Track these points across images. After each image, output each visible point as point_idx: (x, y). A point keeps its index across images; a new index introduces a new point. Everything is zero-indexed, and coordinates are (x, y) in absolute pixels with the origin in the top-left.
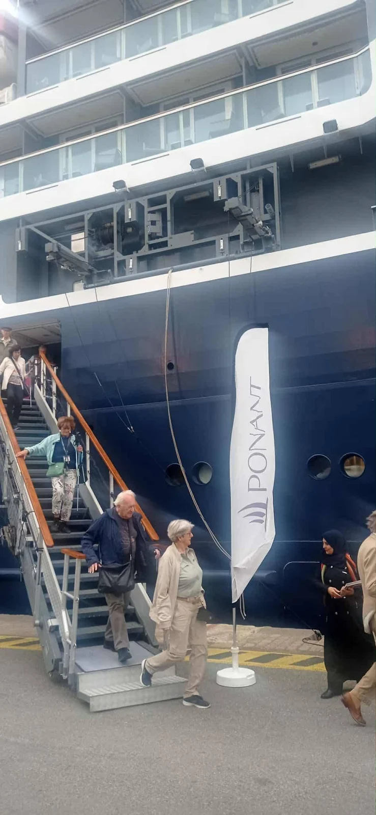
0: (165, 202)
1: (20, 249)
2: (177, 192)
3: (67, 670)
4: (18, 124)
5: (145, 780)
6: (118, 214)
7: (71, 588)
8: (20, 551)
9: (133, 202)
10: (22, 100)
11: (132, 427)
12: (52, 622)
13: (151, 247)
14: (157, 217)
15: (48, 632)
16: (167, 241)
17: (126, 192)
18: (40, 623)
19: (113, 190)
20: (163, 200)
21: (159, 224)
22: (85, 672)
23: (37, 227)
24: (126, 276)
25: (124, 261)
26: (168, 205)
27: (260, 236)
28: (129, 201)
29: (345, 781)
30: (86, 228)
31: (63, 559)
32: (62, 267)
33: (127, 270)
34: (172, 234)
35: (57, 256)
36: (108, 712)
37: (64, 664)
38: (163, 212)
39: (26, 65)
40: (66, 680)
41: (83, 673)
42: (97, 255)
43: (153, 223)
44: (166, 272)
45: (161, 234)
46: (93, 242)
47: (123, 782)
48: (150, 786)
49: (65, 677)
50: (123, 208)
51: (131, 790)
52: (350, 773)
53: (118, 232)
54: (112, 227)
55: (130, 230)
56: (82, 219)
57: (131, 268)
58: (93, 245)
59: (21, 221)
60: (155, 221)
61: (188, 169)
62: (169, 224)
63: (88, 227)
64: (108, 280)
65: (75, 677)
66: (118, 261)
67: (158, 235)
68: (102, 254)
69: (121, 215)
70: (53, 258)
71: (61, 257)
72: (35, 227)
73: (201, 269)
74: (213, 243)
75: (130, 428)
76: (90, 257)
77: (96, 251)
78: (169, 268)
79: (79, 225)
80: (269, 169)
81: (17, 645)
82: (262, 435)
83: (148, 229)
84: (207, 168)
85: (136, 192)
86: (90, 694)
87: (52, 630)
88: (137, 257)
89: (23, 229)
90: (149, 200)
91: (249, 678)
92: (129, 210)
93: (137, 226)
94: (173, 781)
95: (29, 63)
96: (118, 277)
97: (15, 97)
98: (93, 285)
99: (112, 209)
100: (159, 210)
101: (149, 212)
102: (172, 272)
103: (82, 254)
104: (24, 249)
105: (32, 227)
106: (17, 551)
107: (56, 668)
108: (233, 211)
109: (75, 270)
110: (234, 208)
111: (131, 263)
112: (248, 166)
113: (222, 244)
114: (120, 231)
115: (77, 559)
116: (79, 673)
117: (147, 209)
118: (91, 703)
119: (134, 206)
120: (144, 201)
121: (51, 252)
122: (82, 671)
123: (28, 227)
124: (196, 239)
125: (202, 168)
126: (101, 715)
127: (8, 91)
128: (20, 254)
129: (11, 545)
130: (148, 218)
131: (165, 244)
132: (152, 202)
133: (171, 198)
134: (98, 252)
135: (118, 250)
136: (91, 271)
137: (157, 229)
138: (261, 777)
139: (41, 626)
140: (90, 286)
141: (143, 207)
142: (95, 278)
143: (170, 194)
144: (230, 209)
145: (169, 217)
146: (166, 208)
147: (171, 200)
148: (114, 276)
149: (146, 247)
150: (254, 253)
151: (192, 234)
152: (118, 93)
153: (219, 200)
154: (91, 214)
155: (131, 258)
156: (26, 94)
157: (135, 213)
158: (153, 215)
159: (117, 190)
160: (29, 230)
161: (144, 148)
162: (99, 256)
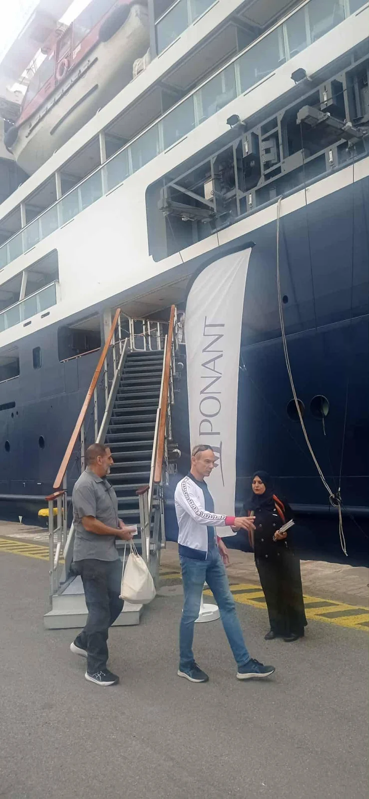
0: (277, 126)
2: (286, 111)
4: (155, 86)
6: (237, 150)
9: (249, 134)
10: (156, 60)
13: (267, 177)
14: (270, 144)
16: (280, 167)
17: (241, 125)
19: (228, 128)
20: (274, 124)
21: (274, 150)
23: (176, 183)
24: (247, 212)
25: (245, 198)
26: (279, 128)
27: (359, 138)
28: (246, 134)
30: (213, 176)
33: (248, 207)
34: (284, 159)
38: (275, 136)
39: (155, 27)
42: (226, 197)
43: (267, 151)
44: (276, 201)
45: (275, 161)
46: (223, 185)
50: (241, 141)
53: (238, 170)
55: (253, 164)
56: (207, 166)
57: (251, 204)
58: (223, 188)
59: (164, 181)
60: (270, 148)
61: (292, 84)
62: (281, 147)
63: (214, 174)
64: (229, 221)
66: (240, 200)
67: (273, 162)
68: (229, 195)
69: (240, 149)
72: (174, 183)
73: (307, 190)
74: (323, 157)
76: (217, 202)
77: (224, 194)
78: (279, 196)
82: (218, 378)
83: (264, 158)
84: (311, 77)
85: (247, 126)
88: (256, 191)
89: (165, 188)
90: (262, 127)
92: (246, 143)
93: (255, 157)
95: (157, 24)
96: (241, 214)
97: (152, 59)
98: (215, 230)
99: (231, 147)
100: (272, 136)
101: (263, 141)
102: (282, 199)
103: (212, 200)
105: (172, 184)
110: (305, 119)
111: (251, 199)
112: (353, 60)
113: (331, 156)
114: (240, 168)
117: (261, 138)
119: (250, 138)
120: (257, 130)
123: (170, 184)
124: (306, 157)
125: (305, 78)
127: (146, 57)
130: (263, 146)
131: (278, 170)
132: (265, 130)
133: (281, 119)
135: (239, 188)
136: (212, 216)
137: (272, 157)
140: (213, 231)
141: (258, 136)
142: (219, 222)
143: (280, 116)
144: (302, 120)
145: (280, 141)
146: (278, 131)
147: (282, 122)
148: (237, 216)
149: (263, 178)
150: (357, 159)
151: (302, 152)
152: (231, 25)
153: (326, 107)
154: (215, 158)
155: (250, 194)
156: (158, 55)
157: (251, 145)
158: (267, 142)
159: (232, 126)
160: (170, 187)
161: (256, 75)
162: (227, 198)
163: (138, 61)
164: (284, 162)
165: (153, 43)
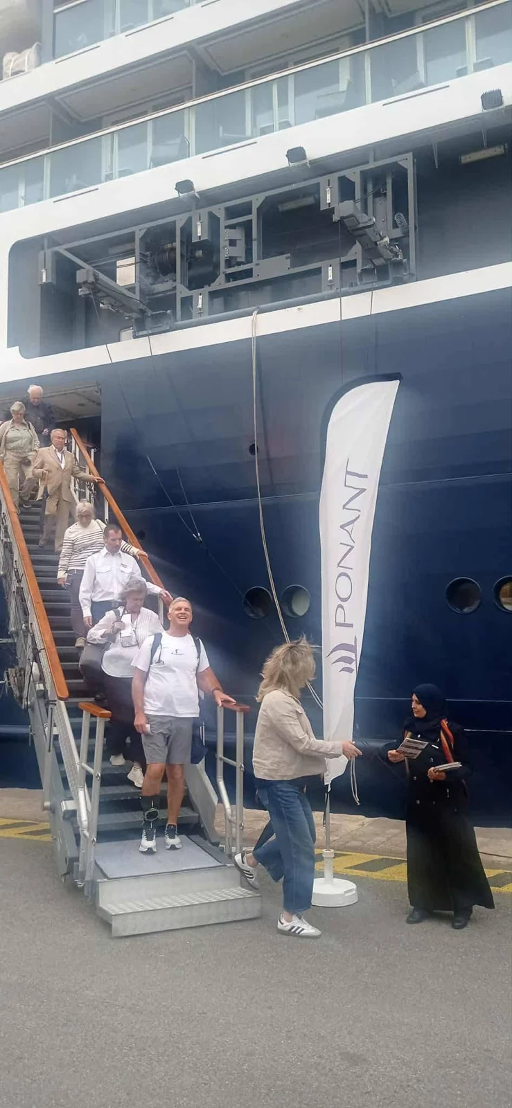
0: (250, 213)
1: (44, 280)
2: (267, 197)
3: (83, 875)
4: (43, 103)
5: (178, 1047)
6: (182, 229)
7: (90, 758)
8: (29, 703)
9: (204, 212)
10: (49, 66)
11: (199, 534)
12: (67, 805)
13: (229, 277)
14: (238, 234)
15: (61, 818)
16: (251, 270)
17: (194, 197)
18: (51, 805)
19: (175, 194)
20: (246, 209)
21: (241, 245)
22: (109, 879)
23: (69, 250)
24: (193, 320)
25: (190, 298)
26: (253, 217)
27: (386, 260)
28: (199, 212)
29: (479, 1064)
30: (137, 252)
31: (82, 716)
32: (101, 305)
33: (194, 312)
34: (259, 259)
35: (93, 289)
36: (138, 938)
37: (80, 865)
38: (247, 226)
39: (55, 15)
40: (82, 889)
41: (106, 880)
42: (154, 289)
43: (232, 243)
44: (250, 314)
45: (243, 259)
46: (149, 271)
47: (145, 1049)
48: (184, 1058)
49: (80, 884)
50: (189, 222)
51: (155, 1063)
52: (487, 1050)
53: (182, 256)
54: (173, 249)
55: (199, 253)
56: (130, 238)
57: (200, 309)
58: (147, 275)
59: (46, 240)
60: (235, 240)
61: (284, 163)
62: (255, 244)
63: (141, 249)
64: (167, 324)
65: (94, 885)
66: (181, 298)
67: (238, 260)
68: (159, 288)
69: (187, 231)
70: (87, 292)
71: (99, 291)
72: (66, 250)
73: (299, 309)
74: (318, 271)
75: (197, 535)
76: (142, 291)
77: (152, 284)
78: (254, 308)
79: (128, 247)
80: (401, 163)
81: (26, 833)
83: (226, 252)
84: (312, 162)
85: (209, 198)
86: (113, 910)
87: (67, 816)
88: (210, 292)
89: (49, 252)
90: (227, 209)
91: (347, 895)
92: (199, 223)
93: (210, 248)
94: (219, 1052)
95: (58, 13)
96: (181, 320)
97: (40, 63)
98: (144, 332)
99: (174, 222)
100: (240, 224)
101: (226, 227)
102: (258, 313)
103: (131, 288)
104: (50, 281)
105: (61, 249)
106: (25, 702)
107: (70, 871)
108: (345, 220)
109: (121, 311)
110: (347, 217)
111: (200, 301)
112: (371, 160)
113: (330, 273)
114: (185, 254)
115: (98, 718)
116: (99, 880)
117: (223, 223)
118: (114, 924)
119: (205, 219)
120: (219, 211)
121: (85, 283)
122: (105, 876)
123: (56, 249)
124: (293, 265)
125: (304, 161)
126: (128, 942)
127: (30, 54)
128: (45, 288)
129: (18, 695)
130: (225, 235)
131: (249, 273)
132: (232, 213)
133: (258, 206)
134: (153, 286)
135: (182, 283)
136: (142, 312)
137: (238, 252)
138: (352, 1052)
139: (53, 810)
140: (141, 333)
141: (218, 219)
142: (148, 322)
143: (257, 201)
144: (342, 218)
145: (255, 235)
146: (251, 220)
147: (259, 209)
148: (176, 321)
149: (221, 278)
150: (376, 286)
151: (287, 258)
152: (185, 55)
153: (328, 208)
154: (145, 230)
155: (200, 294)
156: (54, 58)
157: (206, 228)
158: (232, 231)
159: (181, 195)
160: (57, 254)
161: (221, 135)
162: (155, 291)
163: (14, 55)
164: (257, 265)
165: (47, 37)
